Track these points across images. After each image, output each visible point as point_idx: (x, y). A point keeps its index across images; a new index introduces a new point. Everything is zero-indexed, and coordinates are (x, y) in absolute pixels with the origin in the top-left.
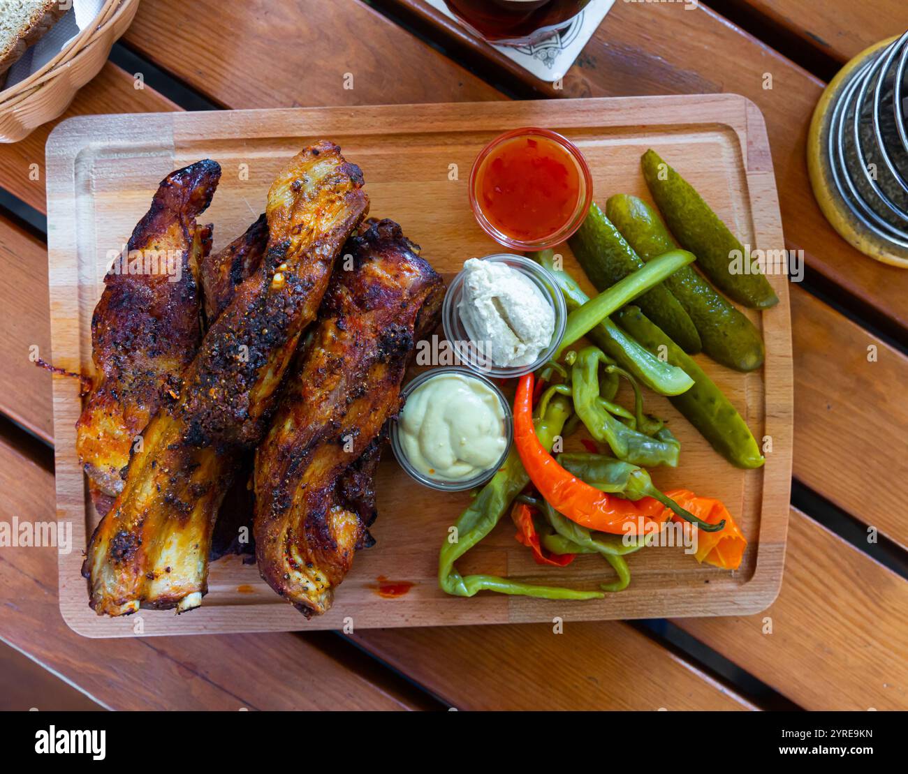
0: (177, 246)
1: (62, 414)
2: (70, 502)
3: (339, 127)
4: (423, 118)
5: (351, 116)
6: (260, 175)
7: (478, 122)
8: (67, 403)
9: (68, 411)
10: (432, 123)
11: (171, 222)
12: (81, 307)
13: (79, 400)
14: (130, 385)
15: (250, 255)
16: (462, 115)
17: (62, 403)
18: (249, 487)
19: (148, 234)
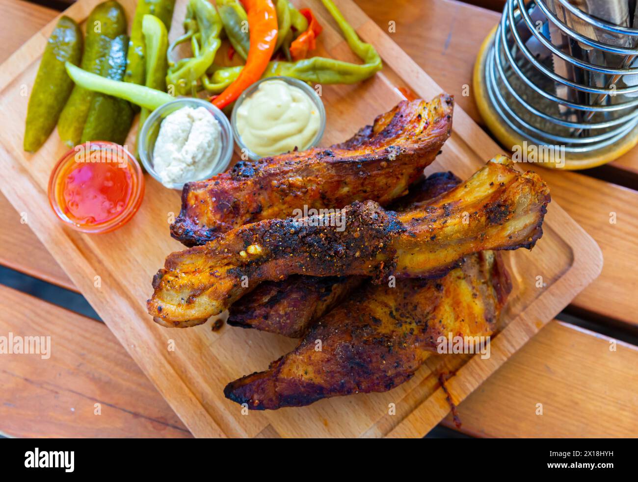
0: (294, 362)
1: (477, 377)
2: (527, 325)
3: (147, 348)
4: (103, 300)
5: (135, 346)
6: (217, 374)
7: (81, 264)
8: (467, 379)
9: (471, 374)
10: (102, 293)
11: (283, 380)
12: (398, 423)
13: (458, 373)
14: (410, 323)
15: (261, 303)
16: (83, 277)
17: (469, 382)
18: (407, 192)
19: (303, 389)
